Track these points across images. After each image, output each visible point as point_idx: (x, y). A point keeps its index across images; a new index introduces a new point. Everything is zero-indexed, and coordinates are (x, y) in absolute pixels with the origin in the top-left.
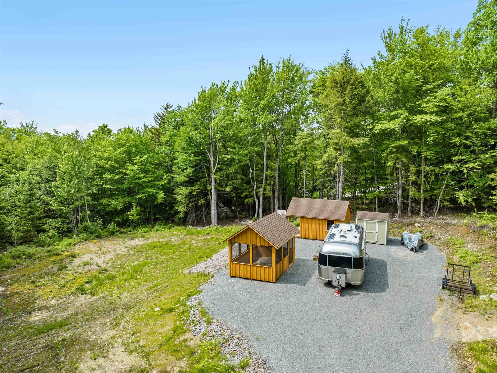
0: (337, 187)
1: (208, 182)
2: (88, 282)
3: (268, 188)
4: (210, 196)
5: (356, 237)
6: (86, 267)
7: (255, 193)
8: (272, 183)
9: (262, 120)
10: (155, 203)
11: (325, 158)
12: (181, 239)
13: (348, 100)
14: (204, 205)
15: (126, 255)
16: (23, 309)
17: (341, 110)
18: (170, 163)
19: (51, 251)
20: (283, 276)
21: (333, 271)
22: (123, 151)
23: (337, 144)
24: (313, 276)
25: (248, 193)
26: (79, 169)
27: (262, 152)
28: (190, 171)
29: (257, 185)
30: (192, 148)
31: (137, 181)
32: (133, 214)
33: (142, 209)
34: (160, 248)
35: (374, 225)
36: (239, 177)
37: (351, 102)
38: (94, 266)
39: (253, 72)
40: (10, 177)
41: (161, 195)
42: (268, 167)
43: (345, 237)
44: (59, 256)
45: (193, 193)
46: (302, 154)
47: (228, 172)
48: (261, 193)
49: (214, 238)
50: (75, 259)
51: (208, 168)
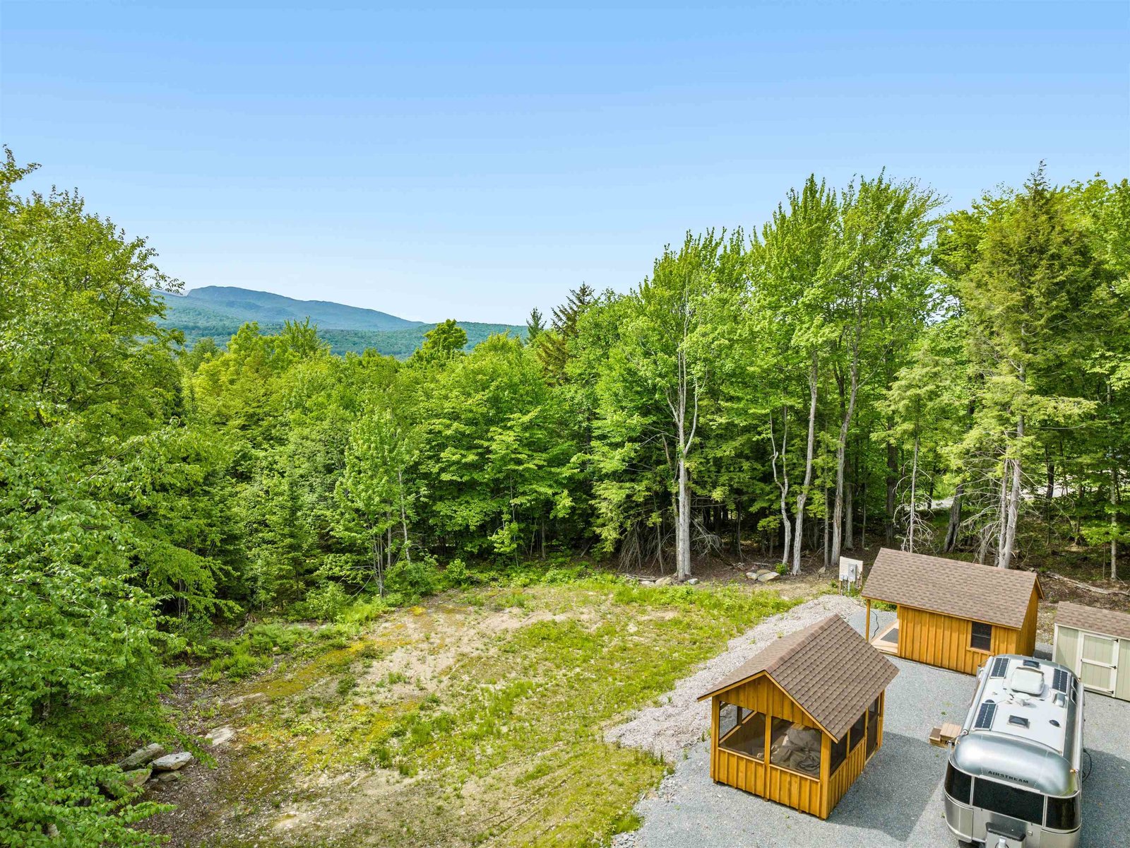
0: (1003, 515)
1: (671, 473)
2: (396, 734)
3: (819, 497)
4: (674, 506)
5: (1057, 724)
6: (395, 687)
7: (783, 505)
8: (829, 485)
9: (806, 337)
10: (551, 517)
11: (971, 439)
12: (603, 617)
13: (1041, 299)
14: (661, 527)
15: (480, 658)
16: (264, 793)
17: (1019, 322)
18: (585, 424)
19: (328, 638)
20: (849, 796)
21: (988, 825)
22: (485, 398)
23: (1005, 406)
24: (929, 807)
25: (765, 505)
26: (391, 451)
27: (807, 408)
28: (629, 449)
29: (790, 486)
30: (637, 397)
31: (512, 466)
32: (502, 539)
33: (523, 526)
34: (555, 641)
35: (1107, 646)
36: (746, 465)
37: (1047, 303)
38: (412, 687)
39: (788, 211)
40: (257, 459)
41: (565, 502)
42: (817, 444)
43: (1025, 722)
44: (344, 653)
45: (634, 498)
46: (909, 426)
47: (719, 454)
48: (800, 506)
49: (681, 622)
50: (375, 663)
51: (672, 443)
